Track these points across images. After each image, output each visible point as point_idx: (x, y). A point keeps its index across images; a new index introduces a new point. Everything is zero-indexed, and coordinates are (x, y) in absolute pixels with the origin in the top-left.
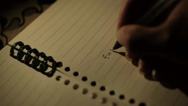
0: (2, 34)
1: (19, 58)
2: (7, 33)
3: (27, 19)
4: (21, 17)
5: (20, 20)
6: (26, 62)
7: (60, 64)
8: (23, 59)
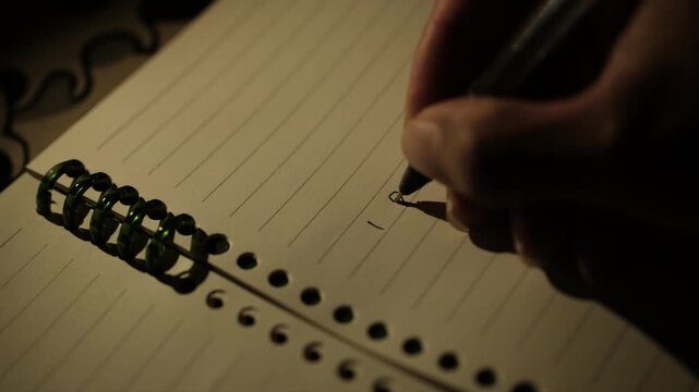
0: (9, 133)
1: (70, 221)
2: (24, 129)
3: (99, 75)
4: (77, 69)
5: (73, 81)
6: (98, 237)
7: (218, 243)
8: (86, 225)
